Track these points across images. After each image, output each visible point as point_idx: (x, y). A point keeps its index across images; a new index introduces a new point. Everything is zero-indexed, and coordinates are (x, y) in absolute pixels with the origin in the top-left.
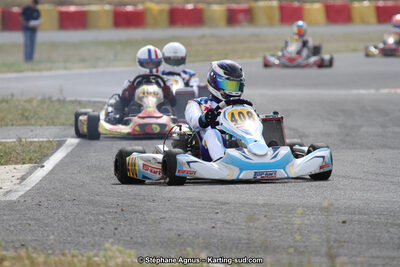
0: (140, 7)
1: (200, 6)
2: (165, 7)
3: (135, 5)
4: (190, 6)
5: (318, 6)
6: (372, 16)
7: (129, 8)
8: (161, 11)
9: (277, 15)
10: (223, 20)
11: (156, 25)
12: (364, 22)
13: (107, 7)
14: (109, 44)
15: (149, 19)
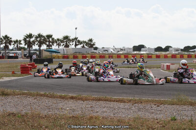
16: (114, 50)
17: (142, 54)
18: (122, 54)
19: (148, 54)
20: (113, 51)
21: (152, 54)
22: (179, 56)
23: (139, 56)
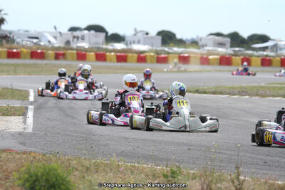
0: (19, 50)
1: (44, 51)
2: (29, 51)
3: (16, 49)
4: (39, 51)
5: (93, 53)
6: (115, 59)
7: (15, 50)
8: (27, 52)
9: (75, 56)
10: (53, 58)
11: (25, 58)
12: (111, 61)
13: (5, 50)
14: (7, 65)
15: (22, 55)
16: (55, 38)
17: (143, 52)
18: (90, 50)
19: (157, 53)
20: (53, 40)
21: (169, 53)
22: (237, 59)
23: (136, 55)
